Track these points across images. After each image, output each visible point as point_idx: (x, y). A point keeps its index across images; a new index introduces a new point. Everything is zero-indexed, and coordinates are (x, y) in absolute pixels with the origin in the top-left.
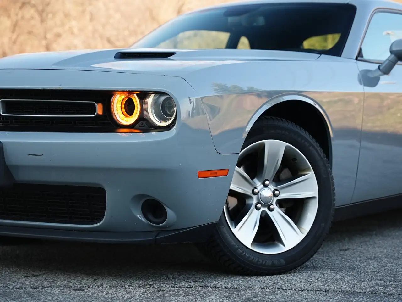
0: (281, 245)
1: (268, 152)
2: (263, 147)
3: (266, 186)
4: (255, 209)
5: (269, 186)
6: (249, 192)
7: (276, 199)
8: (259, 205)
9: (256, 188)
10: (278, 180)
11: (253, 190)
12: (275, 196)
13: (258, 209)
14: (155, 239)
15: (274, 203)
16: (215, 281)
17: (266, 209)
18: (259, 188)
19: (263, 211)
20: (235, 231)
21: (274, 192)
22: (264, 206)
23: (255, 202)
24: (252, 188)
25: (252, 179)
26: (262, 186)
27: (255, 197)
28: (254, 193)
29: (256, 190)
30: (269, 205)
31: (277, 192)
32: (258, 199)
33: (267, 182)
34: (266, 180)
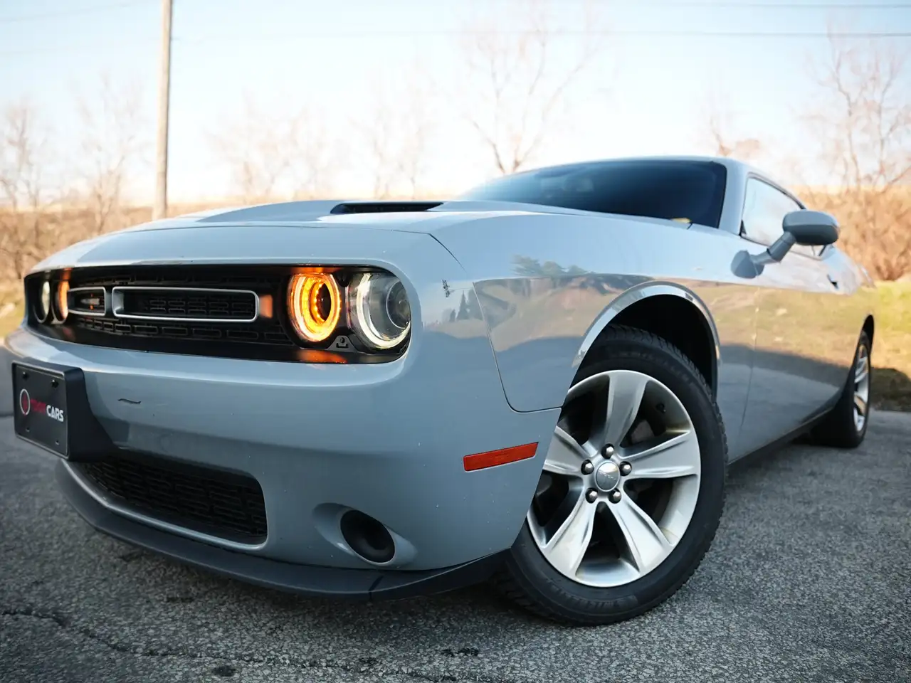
0: (628, 565)
1: (615, 396)
2: (605, 383)
3: (607, 456)
4: (586, 501)
5: (613, 457)
6: (574, 469)
7: (625, 479)
8: (594, 494)
9: (589, 462)
10: (629, 444)
11: (583, 466)
12: (623, 473)
13: (590, 500)
14: (370, 593)
15: (621, 489)
17: (606, 500)
18: (594, 462)
19: (600, 504)
20: (543, 546)
21: (621, 467)
22: (601, 494)
23: (584, 489)
24: (582, 462)
25: (581, 442)
26: (600, 457)
27: (586, 478)
28: (584, 471)
29: (589, 466)
30: (613, 492)
31: (627, 467)
32: (592, 482)
33: (610, 450)
34: (609, 445)
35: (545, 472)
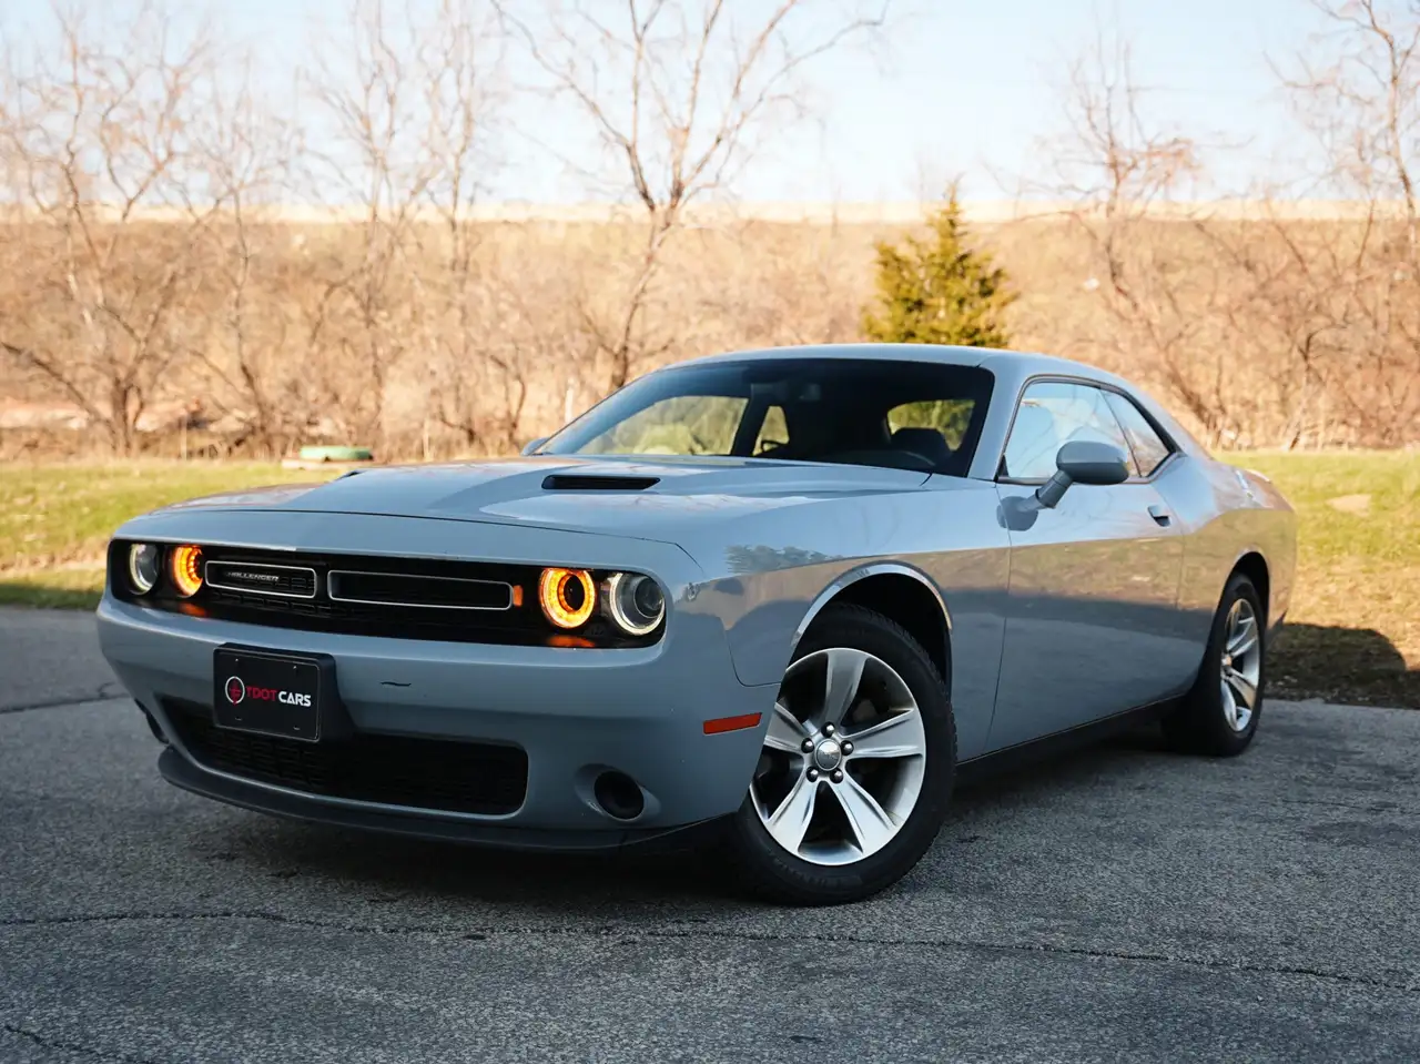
0: (854, 848)
1: (834, 673)
2: (824, 658)
3: (827, 735)
4: (807, 781)
5: (834, 735)
6: (795, 746)
7: (846, 759)
8: (815, 772)
9: (809, 740)
10: (851, 723)
11: (804, 744)
12: (845, 753)
13: (812, 779)
14: (620, 847)
15: (843, 768)
16: (730, 918)
17: (827, 780)
18: (815, 740)
19: (821, 783)
20: (766, 821)
21: (842, 746)
22: (822, 773)
23: (805, 766)
24: (802, 739)
25: (802, 721)
26: (820, 735)
27: (806, 757)
28: (805, 749)
29: (809, 744)
30: (834, 772)
31: (848, 746)
32: (812, 760)
33: (830, 728)
34: (829, 724)
35: (765, 747)
